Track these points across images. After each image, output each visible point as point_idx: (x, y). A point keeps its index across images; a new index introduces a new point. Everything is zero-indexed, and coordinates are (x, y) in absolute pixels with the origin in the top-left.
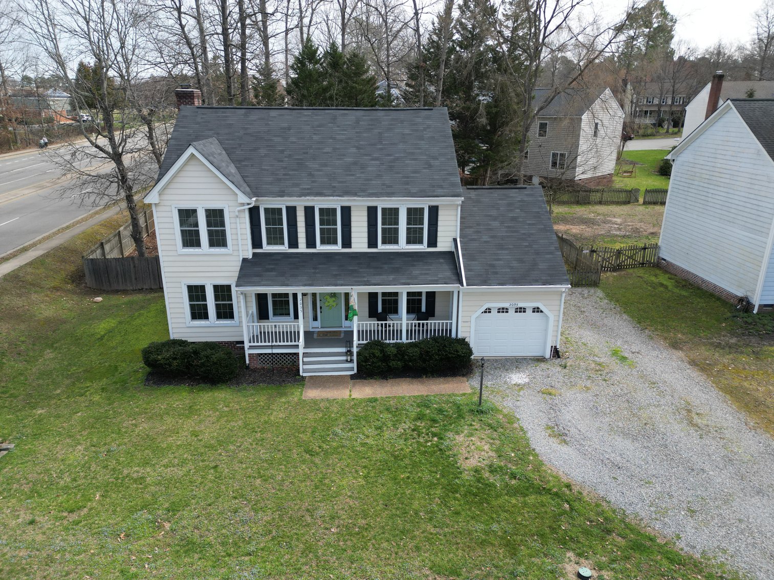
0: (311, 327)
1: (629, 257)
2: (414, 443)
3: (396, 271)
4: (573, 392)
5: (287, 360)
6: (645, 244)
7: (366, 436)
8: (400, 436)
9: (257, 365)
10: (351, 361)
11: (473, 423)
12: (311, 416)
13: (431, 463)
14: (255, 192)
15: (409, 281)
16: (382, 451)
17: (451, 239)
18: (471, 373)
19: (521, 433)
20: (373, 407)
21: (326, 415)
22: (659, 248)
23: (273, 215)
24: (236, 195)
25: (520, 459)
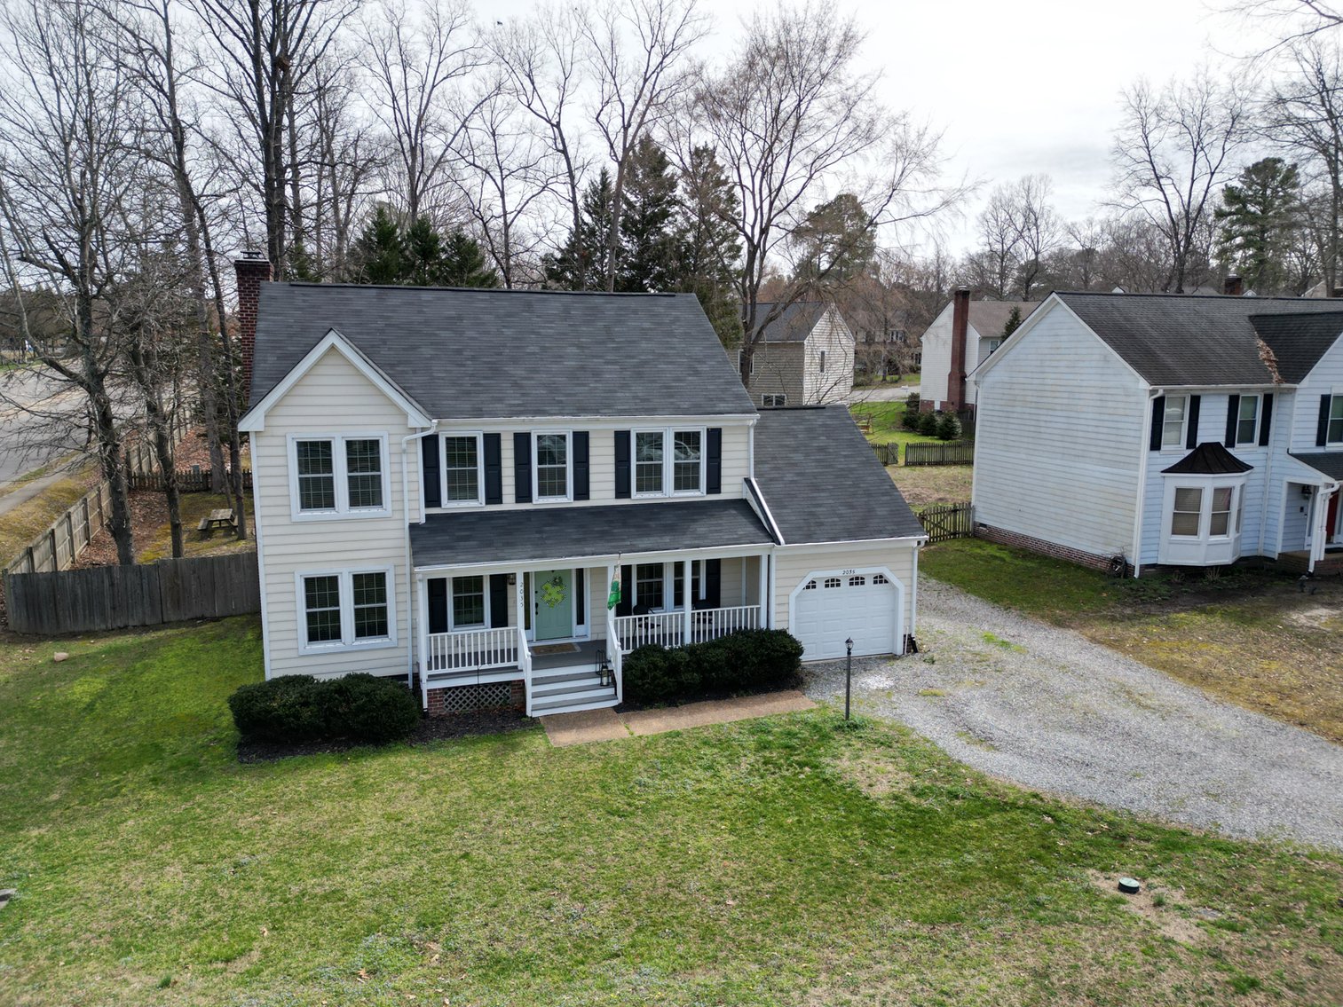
2: (777, 778)
3: (670, 529)
4: (965, 690)
5: (494, 696)
6: (955, 505)
7: (696, 780)
8: (750, 773)
9: (442, 710)
10: (612, 684)
11: (851, 742)
12: (583, 767)
13: (821, 798)
14: (433, 411)
15: (696, 542)
16: (735, 795)
17: (741, 480)
18: (803, 683)
19: (928, 745)
20: (679, 743)
21: (608, 763)
22: (974, 508)
23: (462, 449)
24: (405, 415)
25: (949, 774)
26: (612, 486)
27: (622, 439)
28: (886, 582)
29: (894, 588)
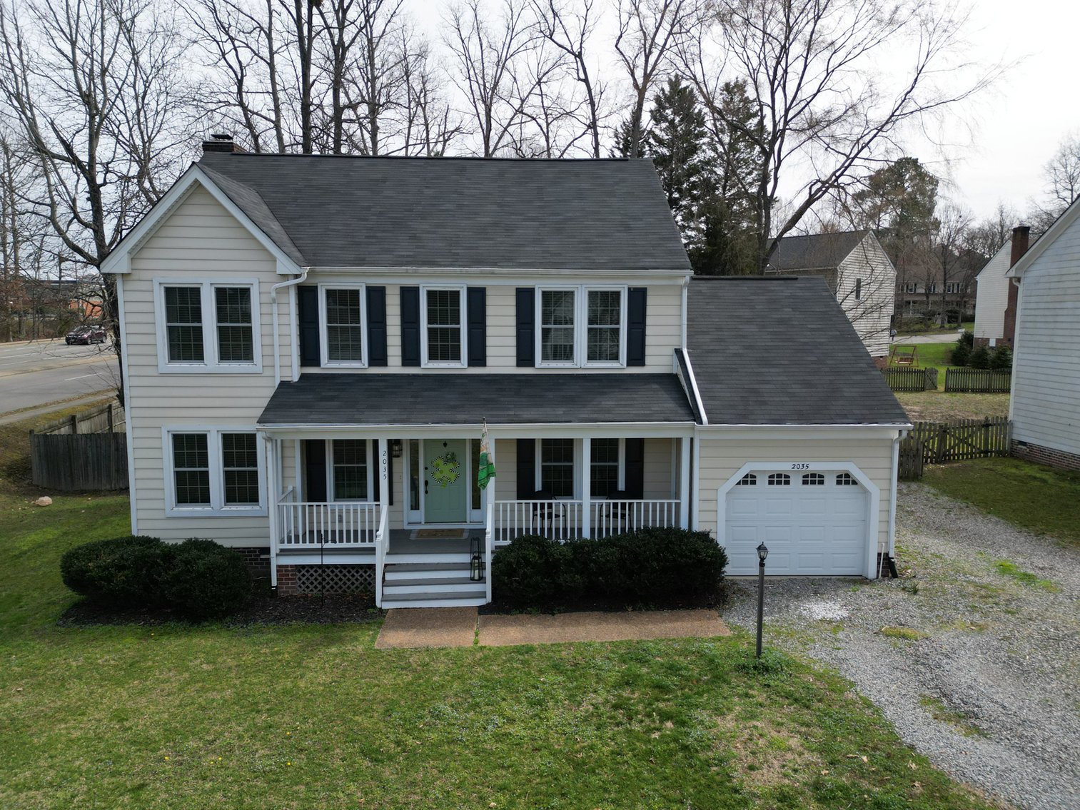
0: (406, 523)
1: (961, 441)
2: (619, 733)
3: (569, 401)
4: (952, 634)
6: (987, 418)
7: (508, 719)
8: (585, 720)
9: (295, 589)
10: (481, 579)
11: (751, 692)
12: (387, 679)
13: (666, 779)
14: (309, 256)
15: (595, 416)
16: (544, 752)
17: (671, 351)
18: (724, 602)
19: (868, 712)
20: (523, 662)
21: (420, 678)
22: (1011, 424)
23: (343, 301)
24: (273, 260)
25: (887, 769)
26: (513, 351)
27: (524, 298)
28: (854, 483)
29: (865, 492)
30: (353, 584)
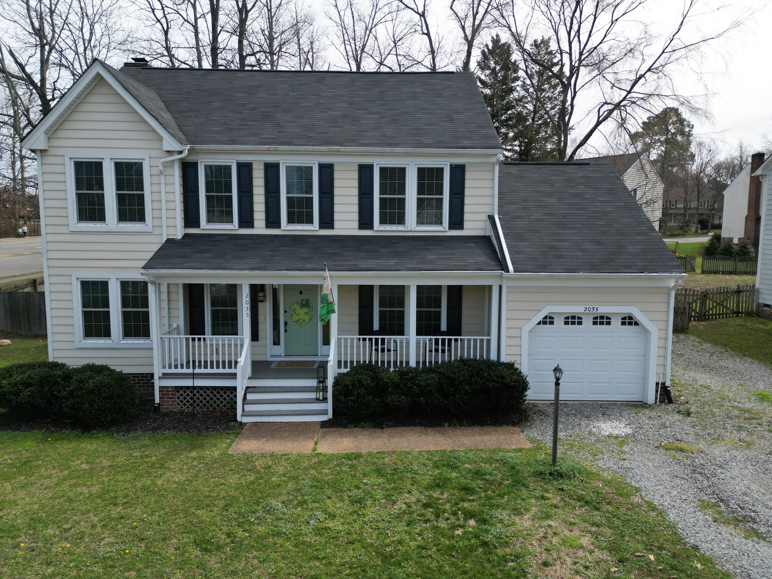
0: (269, 356)
1: (718, 304)
2: (426, 529)
3: (400, 255)
4: (724, 449)
5: (222, 399)
6: (738, 286)
7: (330, 515)
8: (398, 517)
9: (174, 406)
10: (325, 399)
11: (547, 495)
12: (233, 479)
13: (465, 573)
14: (190, 138)
15: (420, 265)
16: (357, 545)
17: (484, 217)
18: (526, 420)
19: (653, 514)
20: (351, 467)
21: (261, 478)
22: (758, 290)
23: (218, 176)
24: (160, 139)
25: (673, 568)
26: (356, 217)
27: (365, 172)
28: (636, 324)
29: (646, 331)
30: (222, 402)
